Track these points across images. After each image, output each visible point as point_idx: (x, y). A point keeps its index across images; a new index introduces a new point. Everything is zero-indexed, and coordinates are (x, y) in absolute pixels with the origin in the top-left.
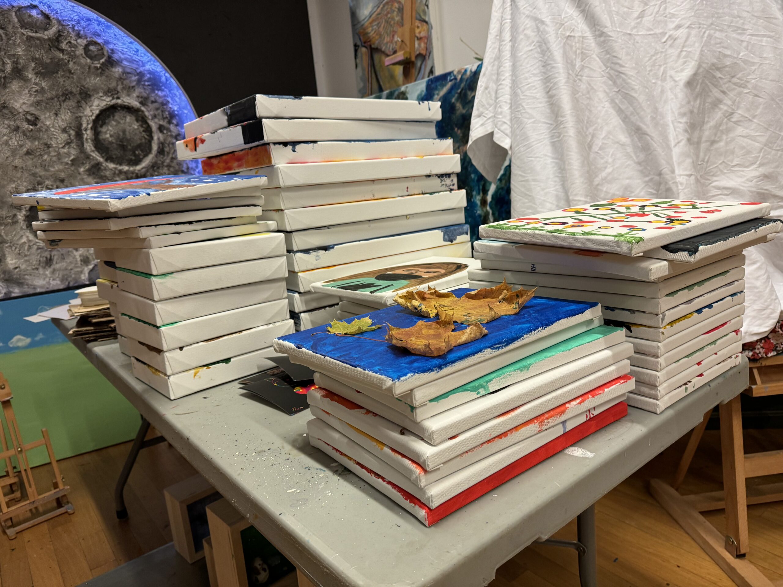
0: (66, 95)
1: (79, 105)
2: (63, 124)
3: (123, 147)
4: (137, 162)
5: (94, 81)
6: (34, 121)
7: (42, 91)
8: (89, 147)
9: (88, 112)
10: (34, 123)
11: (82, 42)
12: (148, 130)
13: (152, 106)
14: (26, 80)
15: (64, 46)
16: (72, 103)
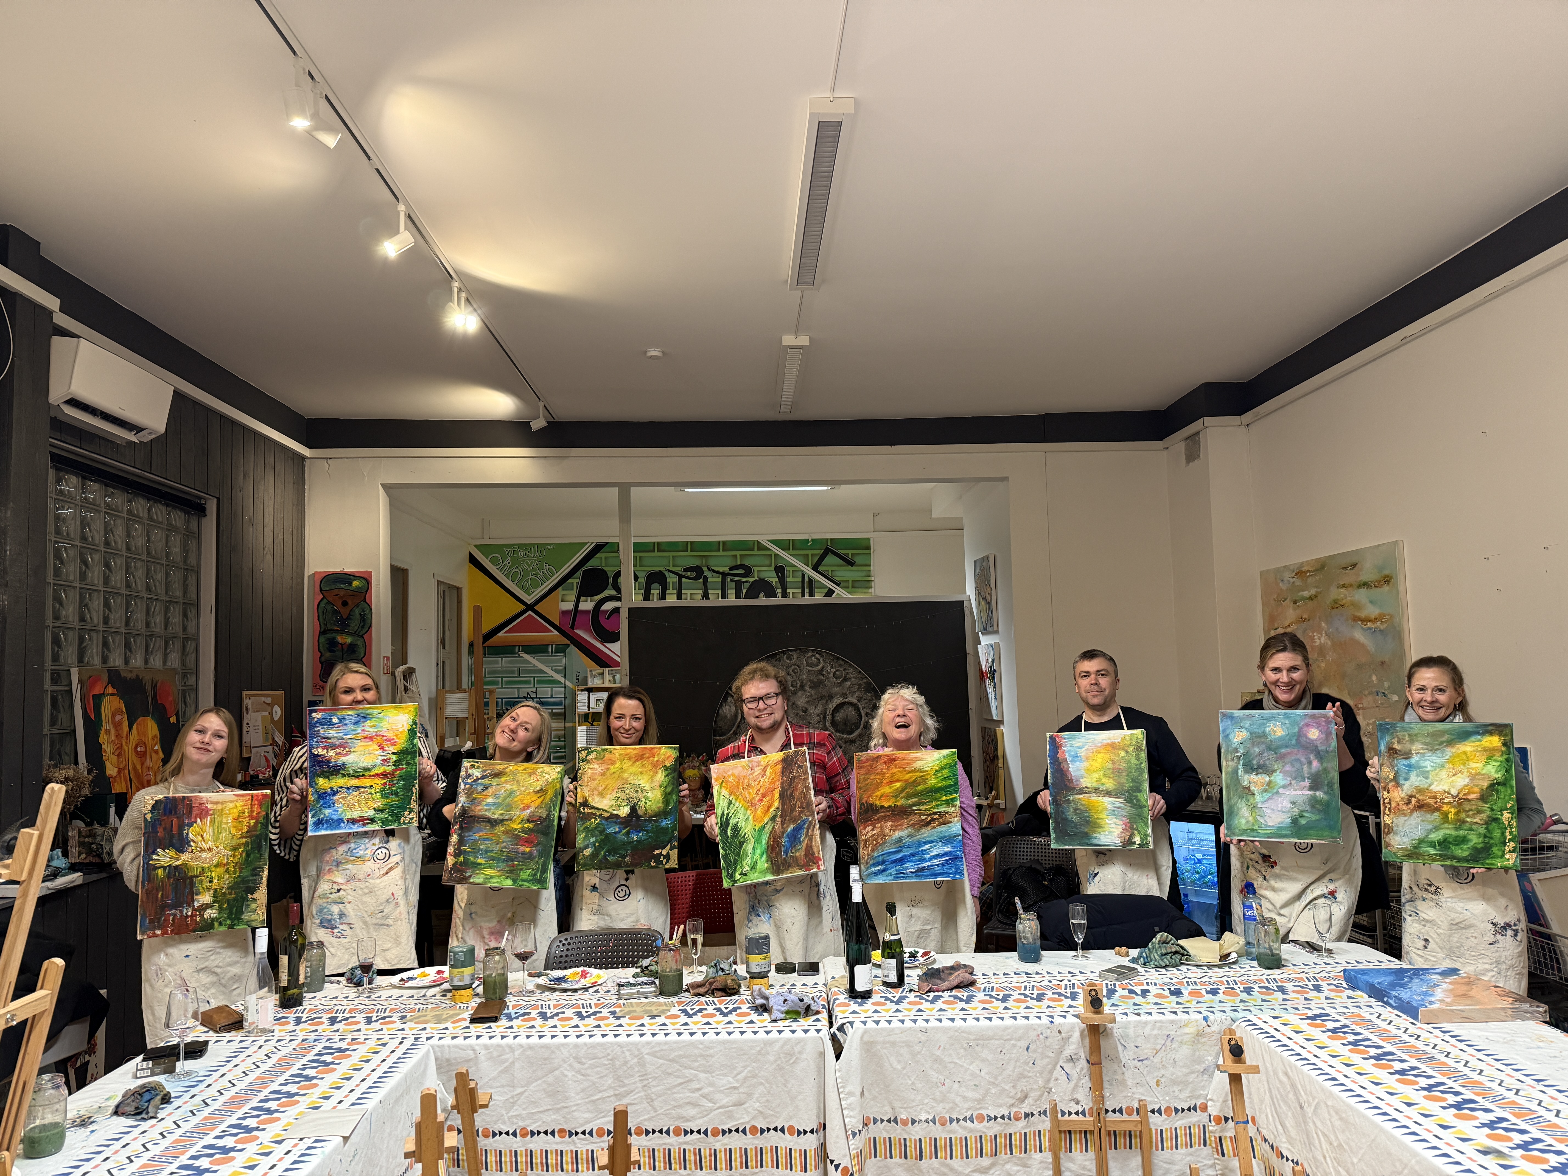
0: (822, 697)
1: (827, 702)
2: (818, 712)
3: (845, 724)
4: (851, 734)
5: (836, 689)
6: (805, 711)
7: (811, 695)
8: (828, 724)
9: (830, 706)
10: (805, 712)
11: (833, 670)
12: (860, 715)
13: (864, 702)
14: (805, 691)
15: (824, 673)
16: (824, 701)
